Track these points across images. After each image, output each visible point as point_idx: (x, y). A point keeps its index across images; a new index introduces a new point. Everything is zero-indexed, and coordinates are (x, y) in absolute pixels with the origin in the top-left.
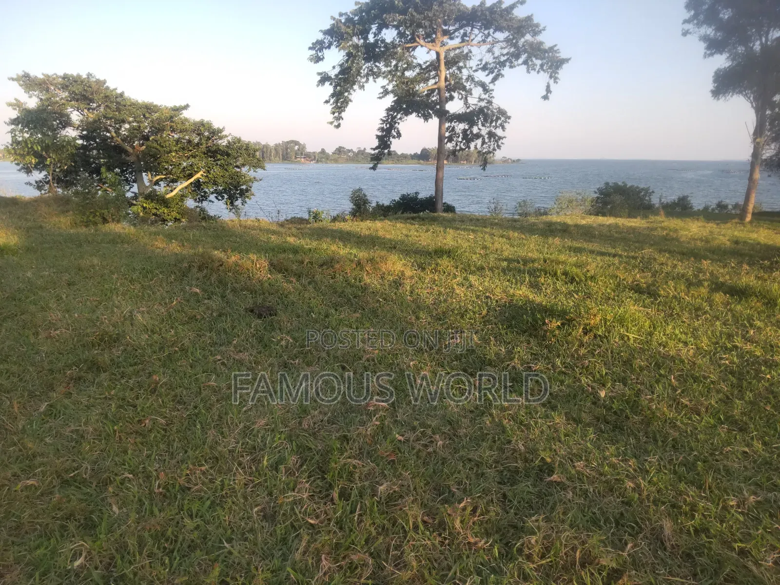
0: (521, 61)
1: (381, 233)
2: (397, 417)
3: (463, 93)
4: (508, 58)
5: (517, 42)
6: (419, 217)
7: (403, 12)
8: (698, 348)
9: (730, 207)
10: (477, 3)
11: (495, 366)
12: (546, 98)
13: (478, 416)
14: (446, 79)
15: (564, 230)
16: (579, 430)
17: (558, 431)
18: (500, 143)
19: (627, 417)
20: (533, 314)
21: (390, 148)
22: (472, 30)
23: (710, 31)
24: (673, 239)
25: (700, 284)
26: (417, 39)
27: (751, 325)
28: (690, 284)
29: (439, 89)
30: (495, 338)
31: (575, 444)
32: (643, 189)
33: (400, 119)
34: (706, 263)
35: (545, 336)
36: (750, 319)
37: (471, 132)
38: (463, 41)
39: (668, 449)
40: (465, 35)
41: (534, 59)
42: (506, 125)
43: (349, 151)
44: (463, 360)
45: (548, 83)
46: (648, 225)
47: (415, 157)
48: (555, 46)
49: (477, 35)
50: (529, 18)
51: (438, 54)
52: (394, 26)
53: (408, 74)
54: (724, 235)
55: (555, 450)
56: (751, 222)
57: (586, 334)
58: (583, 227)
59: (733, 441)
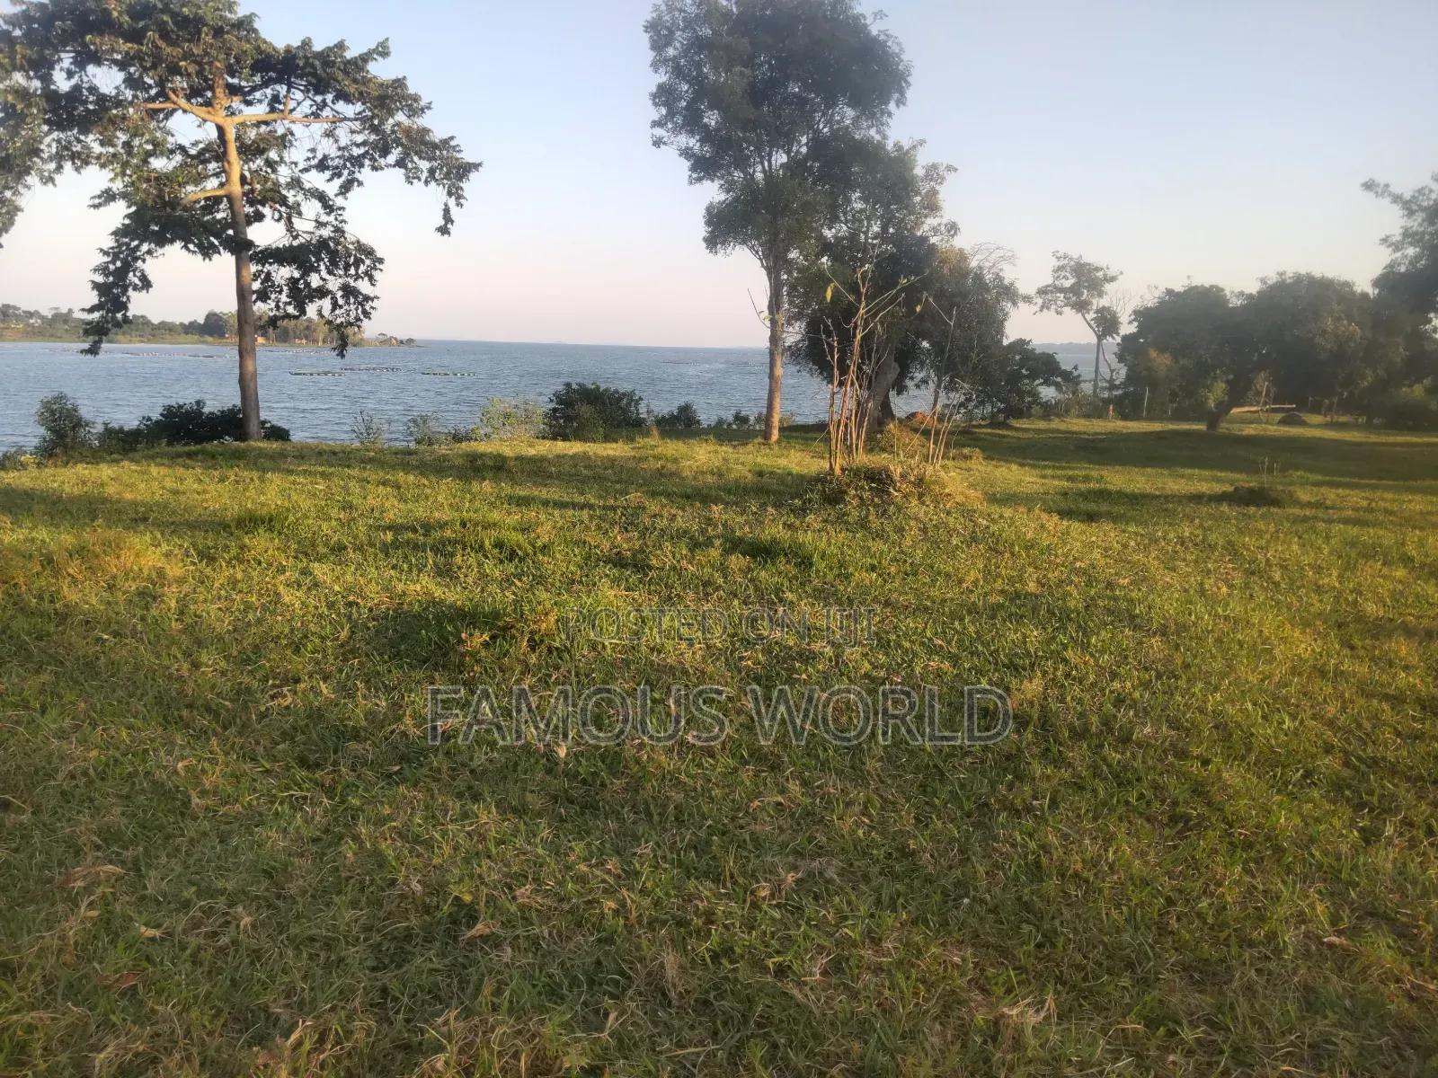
0: (392, 158)
1: (111, 490)
2: (145, 887)
3: (283, 209)
4: (367, 152)
5: (382, 123)
6: (204, 452)
7: (135, 36)
8: (708, 647)
9: (752, 418)
10: (296, 43)
11: (366, 739)
12: (444, 230)
13: (329, 846)
14: (243, 180)
15: (498, 467)
16: (522, 827)
17: (485, 839)
18: (367, 308)
19: (603, 785)
20: (440, 624)
21: (126, 309)
22: (288, 91)
23: (693, 142)
24: (672, 474)
25: (709, 543)
26: (172, 96)
27: (781, 600)
28: (695, 545)
29: (230, 198)
30: (367, 682)
31: (517, 855)
32: (624, 394)
33: (149, 252)
34: (716, 509)
35: (462, 664)
36: (778, 590)
37: (308, 285)
38: (273, 110)
39: (668, 826)
40: (276, 99)
41: (416, 158)
42: (376, 274)
43: (31, 315)
44: (300, 738)
45: (446, 205)
46: (633, 453)
47: (191, 329)
48: (452, 138)
49: (300, 101)
50: (399, 83)
51: (221, 130)
52: (115, 62)
53: (159, 164)
54: (743, 464)
55: (480, 876)
56: (778, 442)
57: (533, 649)
58: (531, 460)
59: (762, 789)
